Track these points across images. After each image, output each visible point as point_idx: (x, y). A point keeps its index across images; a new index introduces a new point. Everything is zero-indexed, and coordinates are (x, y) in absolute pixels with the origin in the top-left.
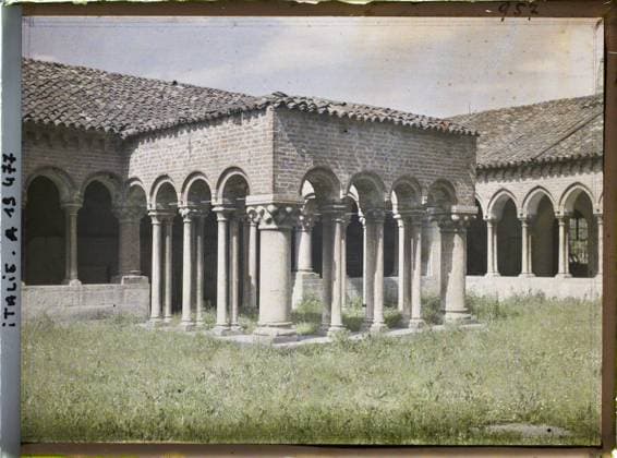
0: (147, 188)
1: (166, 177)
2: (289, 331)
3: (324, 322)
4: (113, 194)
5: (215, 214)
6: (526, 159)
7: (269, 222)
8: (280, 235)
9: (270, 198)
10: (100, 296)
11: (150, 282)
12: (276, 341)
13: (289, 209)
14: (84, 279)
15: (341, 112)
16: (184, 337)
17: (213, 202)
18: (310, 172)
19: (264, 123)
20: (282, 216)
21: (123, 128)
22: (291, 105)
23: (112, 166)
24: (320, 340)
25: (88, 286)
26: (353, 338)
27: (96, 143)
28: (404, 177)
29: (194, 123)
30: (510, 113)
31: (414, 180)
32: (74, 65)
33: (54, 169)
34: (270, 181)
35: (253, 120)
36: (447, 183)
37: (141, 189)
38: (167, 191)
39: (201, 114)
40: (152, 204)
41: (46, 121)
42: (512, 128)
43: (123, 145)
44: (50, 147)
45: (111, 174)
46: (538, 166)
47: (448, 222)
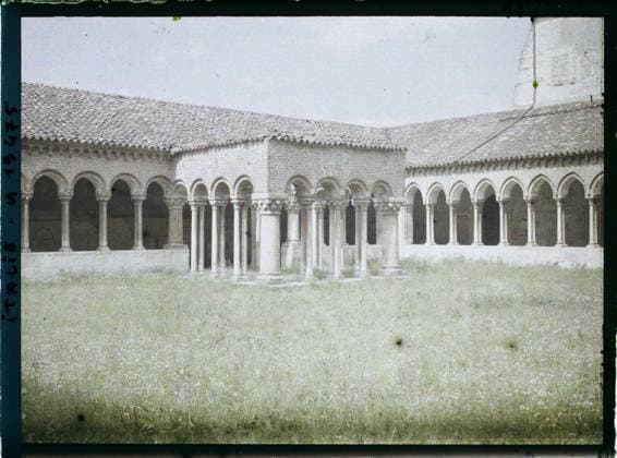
0: (188, 186)
1: (200, 180)
2: (278, 277)
3: (302, 272)
4: (164, 189)
5: (232, 205)
6: (451, 162)
7: (266, 209)
8: (273, 218)
9: (266, 195)
10: (157, 257)
11: (190, 248)
12: (270, 284)
13: (278, 202)
14: (147, 246)
15: (311, 141)
16: (212, 282)
17: (231, 197)
18: (291, 179)
19: (262, 149)
20: (274, 206)
21: (171, 147)
22: (279, 138)
23: (165, 172)
24: (300, 284)
25: (150, 251)
26: (319, 283)
27: (154, 157)
28: (354, 180)
29: (219, 146)
30: (451, 123)
31: (362, 182)
32: (132, 96)
33: (128, 174)
34: (266, 184)
35: (256, 146)
36: (385, 182)
37: (184, 188)
38: (201, 189)
39: (223, 141)
40: (191, 198)
41: (123, 145)
42: (450, 136)
43: (172, 158)
44: (125, 160)
45: (164, 177)
46: (459, 167)
47: (386, 208)
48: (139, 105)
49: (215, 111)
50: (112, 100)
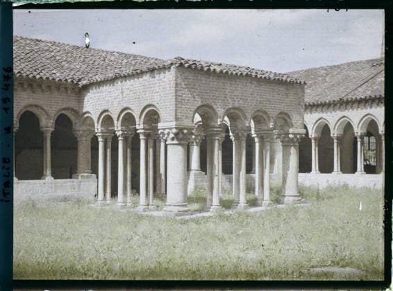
0: (95, 118)
1: (107, 111)
2: (186, 209)
3: (208, 202)
4: (74, 122)
5: (138, 134)
6: (337, 99)
7: (173, 139)
8: (180, 148)
9: (173, 124)
10: (66, 187)
11: (97, 178)
12: (176, 215)
13: (185, 131)
14: (56, 176)
15: (218, 69)
17: (137, 127)
18: (199, 108)
19: (169, 77)
20: (181, 136)
21: (79, 80)
22: (187, 65)
23: (72, 104)
24: (206, 214)
25: (58, 180)
26: (227, 213)
27: (62, 90)
28: (259, 111)
29: (125, 77)
30: (326, 70)
31: (265, 113)
32: (48, 40)
33: (36, 106)
34: (173, 113)
35: (162, 75)
36: (286, 114)
37: (91, 119)
38: (108, 120)
39: (129, 71)
40: (98, 128)
41: (31, 76)
42: (327, 79)
43: (80, 90)
44: (33, 92)
45: (72, 110)
46: (344, 103)
47: (287, 139)
48: (54, 47)
49: (124, 55)
50: (28, 42)
